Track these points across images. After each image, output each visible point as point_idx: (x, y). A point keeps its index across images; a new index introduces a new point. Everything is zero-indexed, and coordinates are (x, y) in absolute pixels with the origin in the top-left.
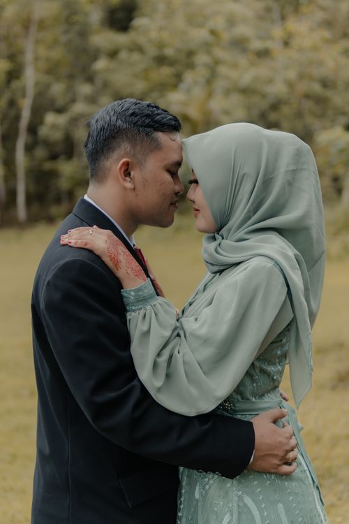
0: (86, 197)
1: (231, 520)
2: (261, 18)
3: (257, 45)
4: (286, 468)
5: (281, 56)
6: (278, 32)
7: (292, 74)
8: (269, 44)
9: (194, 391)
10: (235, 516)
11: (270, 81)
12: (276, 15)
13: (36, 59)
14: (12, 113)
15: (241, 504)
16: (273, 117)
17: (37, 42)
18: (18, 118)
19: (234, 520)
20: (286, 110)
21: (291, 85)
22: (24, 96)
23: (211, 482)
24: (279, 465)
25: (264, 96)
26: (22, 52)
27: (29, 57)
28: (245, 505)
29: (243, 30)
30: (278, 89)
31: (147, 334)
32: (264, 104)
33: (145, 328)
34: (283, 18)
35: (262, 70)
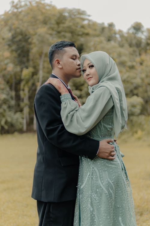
0: (52, 74)
1: (90, 175)
2: (131, 54)
3: (129, 64)
4: (111, 157)
5: (139, 68)
6: (138, 59)
7: (143, 75)
8: (134, 64)
9: (79, 126)
10: (91, 174)
11: (135, 78)
12: (138, 53)
13: (44, 68)
14: (33, 88)
15: (93, 170)
16: (135, 92)
17: (44, 62)
18: (35, 90)
19: (91, 175)
20: (140, 90)
21: (142, 80)
22: (38, 82)
23: (85, 163)
24: (108, 156)
25: (132, 83)
26: (39, 65)
27: (41, 67)
28: (95, 170)
29: (124, 58)
30: (138, 81)
31: (66, 108)
32: (132, 87)
33: (65, 106)
34: (140, 55)
35: (132, 74)
